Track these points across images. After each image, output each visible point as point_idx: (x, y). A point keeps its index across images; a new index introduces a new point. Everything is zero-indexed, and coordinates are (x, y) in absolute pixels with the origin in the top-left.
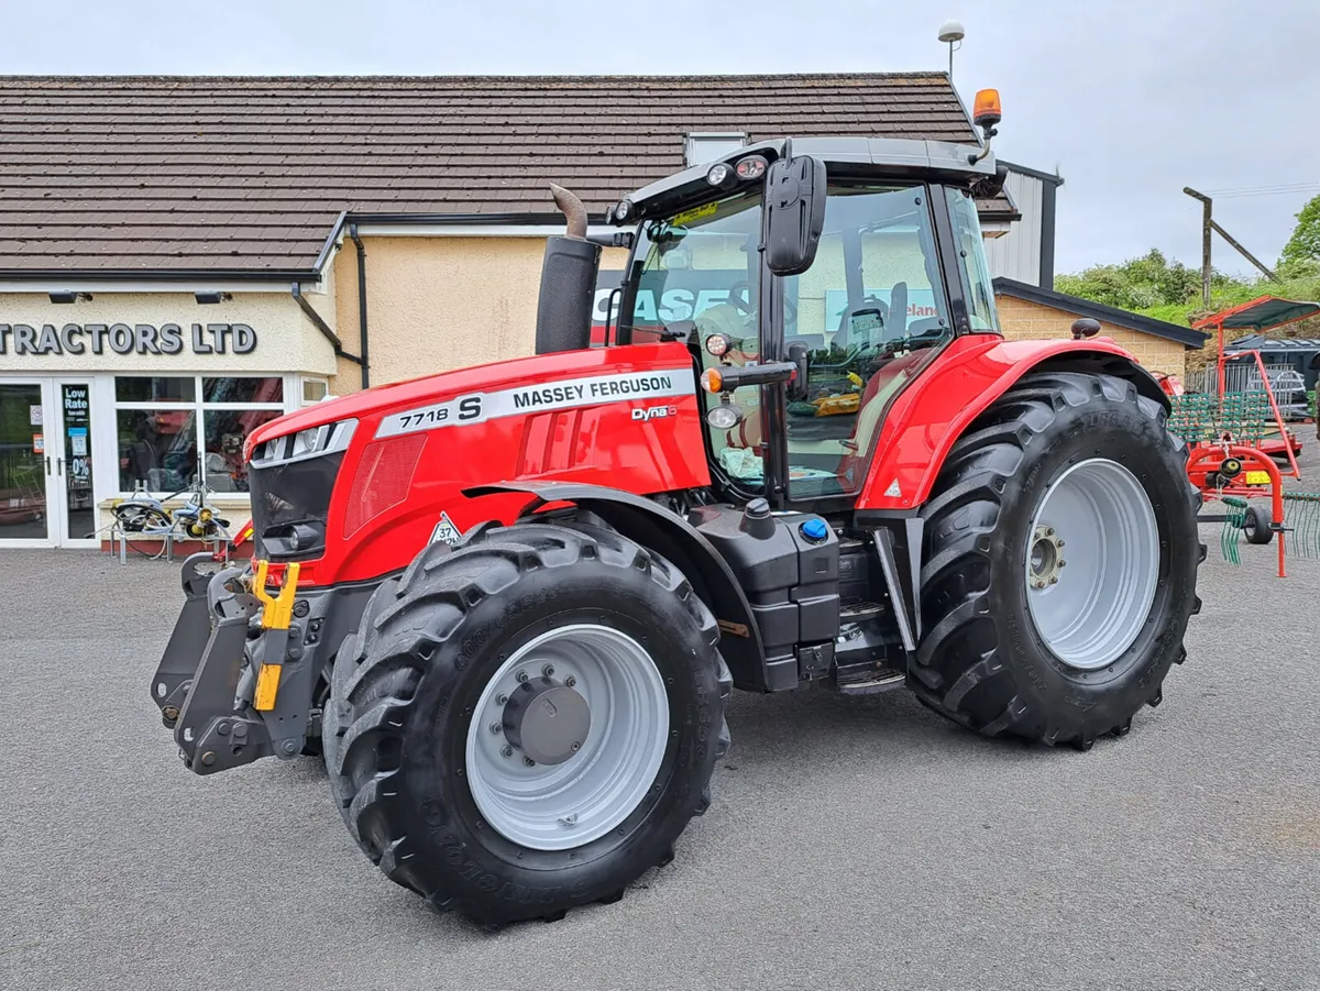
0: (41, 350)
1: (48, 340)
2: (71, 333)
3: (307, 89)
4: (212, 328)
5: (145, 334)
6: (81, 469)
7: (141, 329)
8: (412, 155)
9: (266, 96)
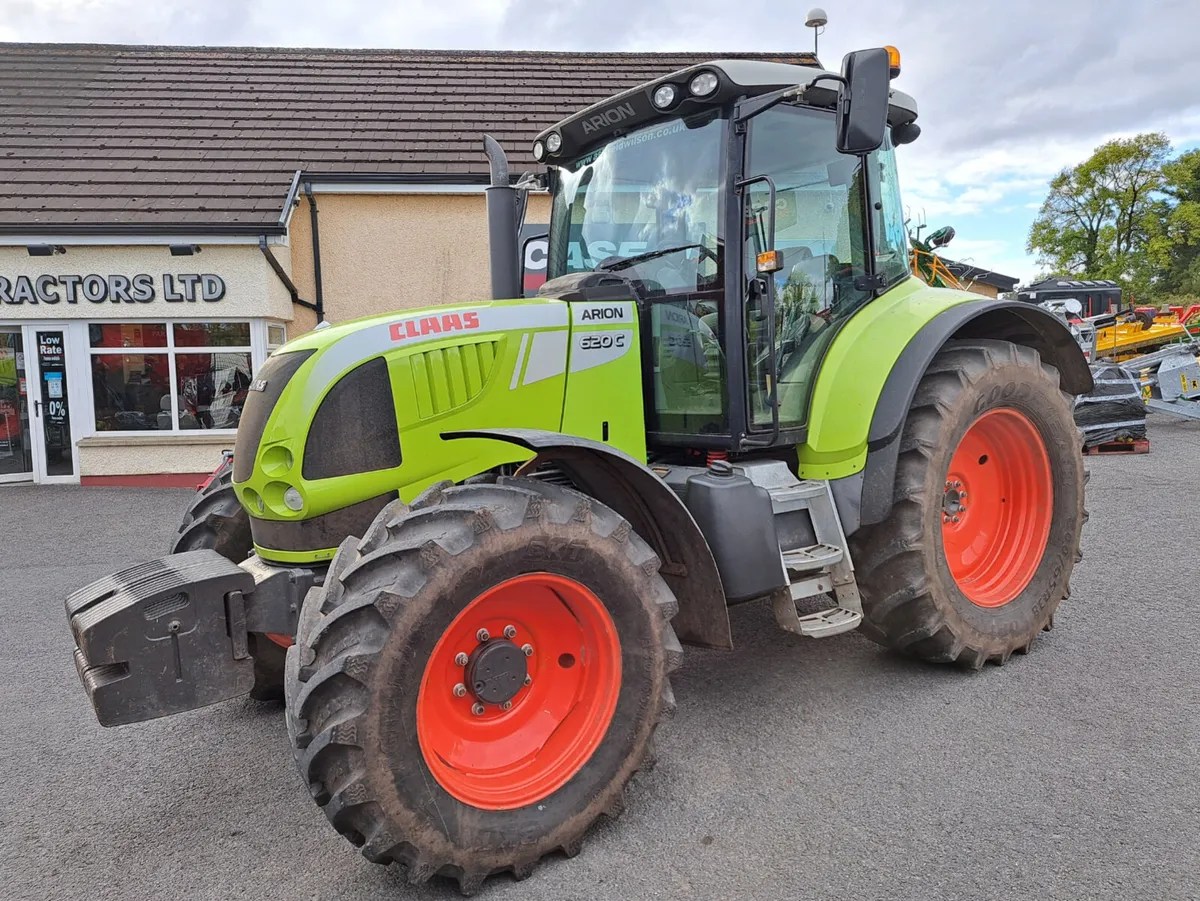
0: (17, 299)
1: (23, 290)
2: (45, 284)
3: (245, 59)
4: (182, 278)
5: (118, 284)
6: (57, 410)
7: (114, 280)
8: (353, 120)
9: (208, 65)
